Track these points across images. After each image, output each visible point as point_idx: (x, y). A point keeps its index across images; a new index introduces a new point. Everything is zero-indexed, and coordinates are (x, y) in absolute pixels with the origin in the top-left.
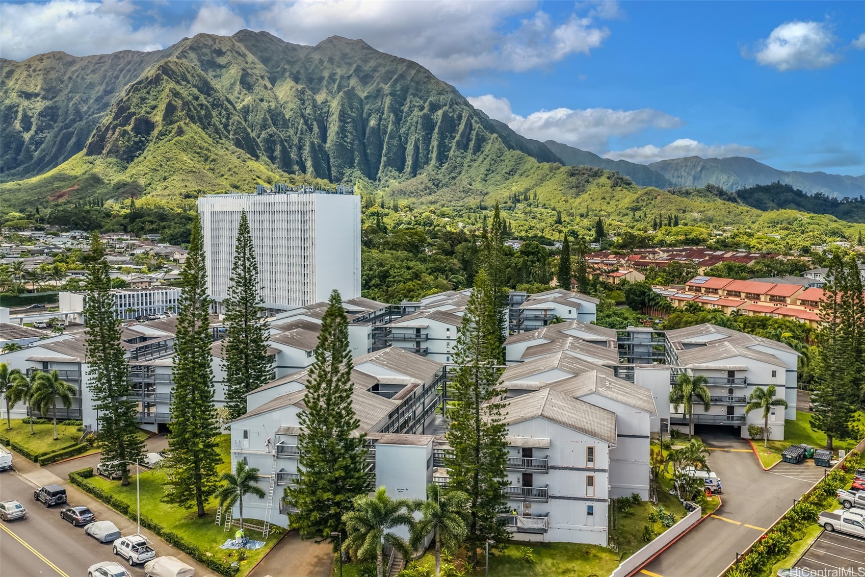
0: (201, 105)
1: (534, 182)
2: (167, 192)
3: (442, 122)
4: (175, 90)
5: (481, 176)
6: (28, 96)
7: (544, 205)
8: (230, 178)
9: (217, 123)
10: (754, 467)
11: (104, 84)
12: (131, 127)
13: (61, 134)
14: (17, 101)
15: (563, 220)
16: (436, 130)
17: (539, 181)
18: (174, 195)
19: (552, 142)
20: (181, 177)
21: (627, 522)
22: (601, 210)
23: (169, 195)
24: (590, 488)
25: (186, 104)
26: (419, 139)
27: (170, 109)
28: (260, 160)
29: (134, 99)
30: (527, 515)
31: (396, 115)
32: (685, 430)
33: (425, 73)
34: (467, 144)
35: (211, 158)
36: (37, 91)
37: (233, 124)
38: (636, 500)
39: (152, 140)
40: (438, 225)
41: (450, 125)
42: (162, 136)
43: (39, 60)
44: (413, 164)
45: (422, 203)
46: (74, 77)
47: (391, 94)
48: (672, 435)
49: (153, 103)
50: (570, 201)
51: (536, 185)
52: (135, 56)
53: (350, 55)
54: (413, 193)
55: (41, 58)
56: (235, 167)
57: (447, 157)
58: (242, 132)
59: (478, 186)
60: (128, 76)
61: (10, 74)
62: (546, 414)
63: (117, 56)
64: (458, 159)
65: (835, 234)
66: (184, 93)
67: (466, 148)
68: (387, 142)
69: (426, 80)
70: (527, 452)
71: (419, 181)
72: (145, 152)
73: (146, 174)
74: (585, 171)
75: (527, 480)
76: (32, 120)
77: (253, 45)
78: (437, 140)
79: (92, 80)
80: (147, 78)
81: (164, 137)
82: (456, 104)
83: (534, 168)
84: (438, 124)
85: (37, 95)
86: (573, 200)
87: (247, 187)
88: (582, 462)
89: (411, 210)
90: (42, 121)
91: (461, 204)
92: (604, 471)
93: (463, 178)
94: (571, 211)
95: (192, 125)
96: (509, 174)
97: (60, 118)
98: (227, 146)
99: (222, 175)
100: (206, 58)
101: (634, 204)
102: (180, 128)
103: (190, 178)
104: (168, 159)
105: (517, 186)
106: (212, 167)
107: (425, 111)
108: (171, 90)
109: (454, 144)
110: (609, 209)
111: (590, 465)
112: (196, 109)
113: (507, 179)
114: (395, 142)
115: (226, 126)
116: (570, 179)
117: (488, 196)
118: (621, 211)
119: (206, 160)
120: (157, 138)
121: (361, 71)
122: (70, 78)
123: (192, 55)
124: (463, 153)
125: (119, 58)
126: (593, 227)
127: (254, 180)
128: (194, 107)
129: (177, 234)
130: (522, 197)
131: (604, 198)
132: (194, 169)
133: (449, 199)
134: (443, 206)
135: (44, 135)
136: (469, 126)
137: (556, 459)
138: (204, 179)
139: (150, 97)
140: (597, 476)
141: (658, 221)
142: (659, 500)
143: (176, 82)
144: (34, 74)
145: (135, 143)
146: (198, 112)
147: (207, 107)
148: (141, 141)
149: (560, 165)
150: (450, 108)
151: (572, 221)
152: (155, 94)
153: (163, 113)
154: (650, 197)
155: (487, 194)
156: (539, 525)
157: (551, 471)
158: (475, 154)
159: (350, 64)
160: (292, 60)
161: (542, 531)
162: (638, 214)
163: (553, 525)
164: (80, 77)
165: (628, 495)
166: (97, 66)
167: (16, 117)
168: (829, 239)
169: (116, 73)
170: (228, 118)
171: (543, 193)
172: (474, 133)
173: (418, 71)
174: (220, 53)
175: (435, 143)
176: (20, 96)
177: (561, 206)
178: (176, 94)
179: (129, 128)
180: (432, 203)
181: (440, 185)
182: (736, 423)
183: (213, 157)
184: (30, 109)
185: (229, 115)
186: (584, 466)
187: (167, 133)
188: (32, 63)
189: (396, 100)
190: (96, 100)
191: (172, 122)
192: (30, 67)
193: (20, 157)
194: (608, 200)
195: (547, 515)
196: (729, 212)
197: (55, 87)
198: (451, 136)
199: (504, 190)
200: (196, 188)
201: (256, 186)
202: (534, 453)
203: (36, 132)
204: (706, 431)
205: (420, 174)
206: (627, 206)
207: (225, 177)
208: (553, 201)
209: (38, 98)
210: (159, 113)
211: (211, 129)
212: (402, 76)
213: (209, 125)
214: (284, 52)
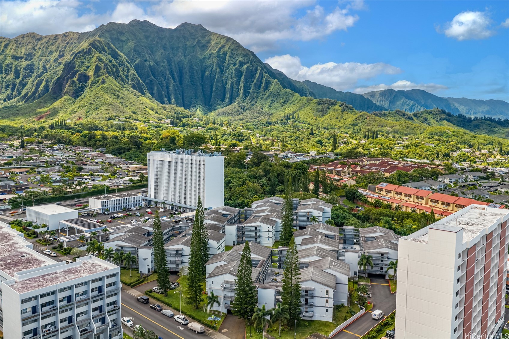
0: (114, 65)
1: (298, 108)
2: (98, 116)
3: (246, 72)
4: (99, 57)
5: (268, 104)
6: (17, 58)
7: (304, 121)
8: (132, 108)
9: (122, 75)
10: (388, 292)
11: (58, 51)
12: (76, 78)
13: (37, 81)
14: (11, 61)
15: (314, 132)
16: (243, 77)
17: (301, 107)
18: (102, 118)
19: (308, 82)
20: (106, 108)
21: (339, 313)
22: (336, 125)
23: (99, 118)
24: (327, 303)
25: (106, 65)
26: (233, 82)
27: (98, 68)
28: (146, 96)
29: (77, 63)
30: (306, 311)
31: (220, 68)
32: (364, 275)
33: (237, 44)
34: (260, 85)
35: (121, 96)
36: (22, 56)
37: (131, 75)
38: (343, 306)
39: (88, 86)
40: (246, 136)
41: (251, 74)
42: (93, 84)
43: (22, 38)
44: (230, 96)
45: (235, 120)
46: (42, 47)
47: (217, 56)
48: (359, 277)
49: (88, 65)
50: (318, 119)
51: (299, 109)
52: (75, 35)
53: (194, 34)
54: (230, 114)
55: (23, 36)
56: (134, 101)
57: (249, 93)
58: (136, 80)
59: (266, 109)
60: (71, 47)
61: (6, 46)
62: (313, 279)
63: (65, 35)
64: (255, 94)
65: (465, 143)
66: (104, 58)
67: (260, 87)
68: (216, 84)
69: (237, 48)
70: (307, 292)
71: (234, 107)
72: (85, 92)
73: (86, 106)
74: (327, 102)
75: (306, 300)
76: (20, 72)
77: (140, 29)
78: (244, 83)
79: (52, 49)
80: (83, 50)
81: (94, 84)
82: (254, 62)
83: (298, 100)
84: (244, 74)
85: (22, 58)
86: (320, 119)
87: (141, 113)
88: (325, 295)
89: (230, 125)
90: (25, 73)
91: (257, 120)
92: (331, 298)
93: (258, 105)
94: (319, 125)
95: (110, 77)
96: (284, 103)
97: (36, 71)
98: (128, 89)
99: (127, 106)
100: (114, 37)
101: (354, 122)
102: (103, 79)
103: (110, 108)
104: (98, 98)
105: (288, 110)
106: (121, 101)
107: (237, 66)
108: (98, 57)
109: (253, 85)
110: (340, 125)
111: (327, 296)
112: (111, 68)
113: (283, 106)
114: (220, 84)
115: (127, 76)
116: (318, 106)
117: (272, 116)
118: (347, 126)
119: (118, 97)
120: (91, 85)
121: (200, 43)
122: (40, 48)
123: (107, 35)
124: (257, 91)
125: (66, 36)
126: (331, 138)
127: (144, 109)
128: (110, 67)
129: (115, 149)
130: (291, 117)
131: (337, 118)
132: (112, 103)
133: (250, 117)
134: (247, 122)
135: (27, 81)
136: (262, 75)
137: (316, 294)
138: (118, 109)
139: (86, 61)
140: (329, 299)
141: (367, 133)
142: (351, 305)
143: (99, 52)
144: (20, 46)
145: (79, 87)
146: (112, 69)
147: (117, 66)
148: (82, 87)
149: (313, 98)
150: (251, 64)
151: (319, 132)
152: (88, 59)
153: (94, 71)
154: (363, 118)
155: (271, 114)
156: (310, 315)
157: (314, 298)
158: (264, 91)
159: (194, 39)
160: (161, 37)
161: (311, 317)
162: (356, 127)
163: (315, 315)
164: (45, 47)
165: (340, 304)
166: (54, 41)
167: (11, 70)
168: (461, 146)
169: (64, 45)
170: (128, 72)
171: (303, 114)
172: (264, 79)
173: (233, 43)
174: (122, 33)
175: (242, 85)
176: (13, 58)
177: (313, 122)
178: (100, 60)
179: (75, 79)
180: (241, 120)
181: (245, 109)
182: (384, 273)
183: (122, 96)
184: (19, 66)
185: (128, 70)
186: (325, 296)
187: (96, 82)
188: (18, 39)
189: (220, 60)
190: (55, 61)
191: (99, 76)
192: (17, 41)
193: (15, 93)
194: (339, 119)
195: (313, 312)
196: (408, 127)
197: (32, 53)
198: (251, 81)
199: (281, 112)
200: (114, 114)
201: (145, 112)
202: (309, 292)
203: (22, 79)
204: (372, 276)
205: (234, 103)
206: (350, 123)
207: (129, 107)
208: (308, 119)
209: (23, 60)
210: (91, 71)
211: (119, 79)
212: (223, 46)
213: (118, 77)
214: (157, 32)
